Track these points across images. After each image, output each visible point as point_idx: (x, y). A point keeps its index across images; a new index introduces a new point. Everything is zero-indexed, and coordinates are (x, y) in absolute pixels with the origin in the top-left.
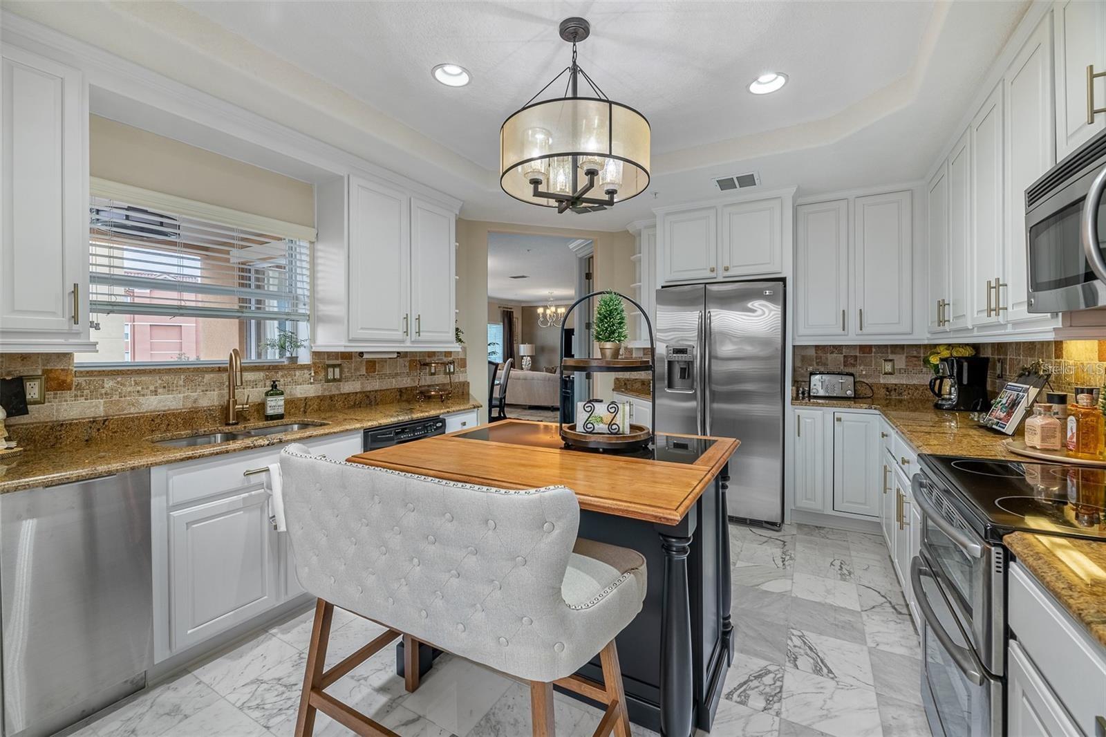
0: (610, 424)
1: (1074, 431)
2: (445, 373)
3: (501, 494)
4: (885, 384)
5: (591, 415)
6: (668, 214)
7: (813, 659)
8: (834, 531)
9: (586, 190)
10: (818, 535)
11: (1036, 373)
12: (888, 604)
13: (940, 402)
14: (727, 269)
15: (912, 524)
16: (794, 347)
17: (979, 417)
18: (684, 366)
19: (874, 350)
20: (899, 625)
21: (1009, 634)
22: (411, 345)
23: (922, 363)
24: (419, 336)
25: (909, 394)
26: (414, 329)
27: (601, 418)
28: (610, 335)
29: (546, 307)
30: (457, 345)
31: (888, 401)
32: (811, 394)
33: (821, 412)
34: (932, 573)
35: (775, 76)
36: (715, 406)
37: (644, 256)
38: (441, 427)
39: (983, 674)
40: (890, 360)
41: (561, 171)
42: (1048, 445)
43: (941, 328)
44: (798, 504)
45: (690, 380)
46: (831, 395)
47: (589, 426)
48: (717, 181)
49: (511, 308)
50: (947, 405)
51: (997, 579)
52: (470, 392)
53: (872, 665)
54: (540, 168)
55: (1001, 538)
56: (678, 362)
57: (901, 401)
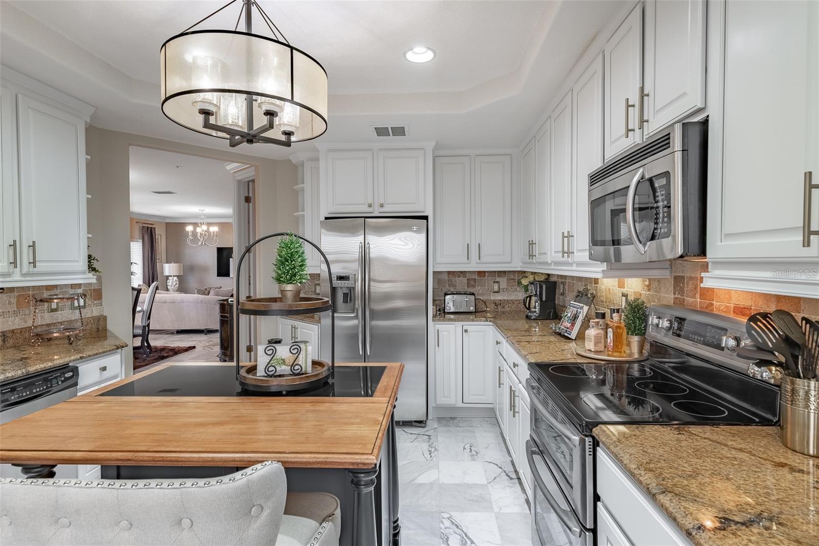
0: (293, 365)
1: (612, 338)
2: (73, 308)
3: (199, 487)
4: (494, 300)
5: (272, 358)
6: (330, 150)
7: (460, 535)
8: (464, 419)
9: (265, 129)
10: (453, 425)
11: (586, 295)
12: (504, 474)
13: (529, 314)
14: (382, 206)
15: (520, 412)
16: (434, 272)
17: (555, 327)
18: (347, 292)
19: (487, 274)
20: (512, 488)
21: (597, 498)
22: (23, 279)
23: (517, 283)
24: (35, 266)
25: (509, 307)
26: (26, 257)
27: (284, 360)
28: (291, 278)
29: (195, 225)
30: (90, 275)
31: (496, 313)
32: (446, 311)
33: (454, 326)
34: (539, 452)
35: (426, 50)
36: (374, 323)
37: (307, 186)
38: (72, 376)
39: (581, 529)
40: (497, 282)
41: (233, 103)
42: (598, 349)
43: (531, 260)
44: (438, 402)
45: (352, 304)
46: (459, 311)
47: (271, 368)
48: (375, 128)
49: (152, 224)
50: (534, 316)
51: (589, 459)
52: (109, 327)
53: (499, 527)
54: (211, 99)
55: (591, 430)
56: (341, 288)
57: (503, 313)
